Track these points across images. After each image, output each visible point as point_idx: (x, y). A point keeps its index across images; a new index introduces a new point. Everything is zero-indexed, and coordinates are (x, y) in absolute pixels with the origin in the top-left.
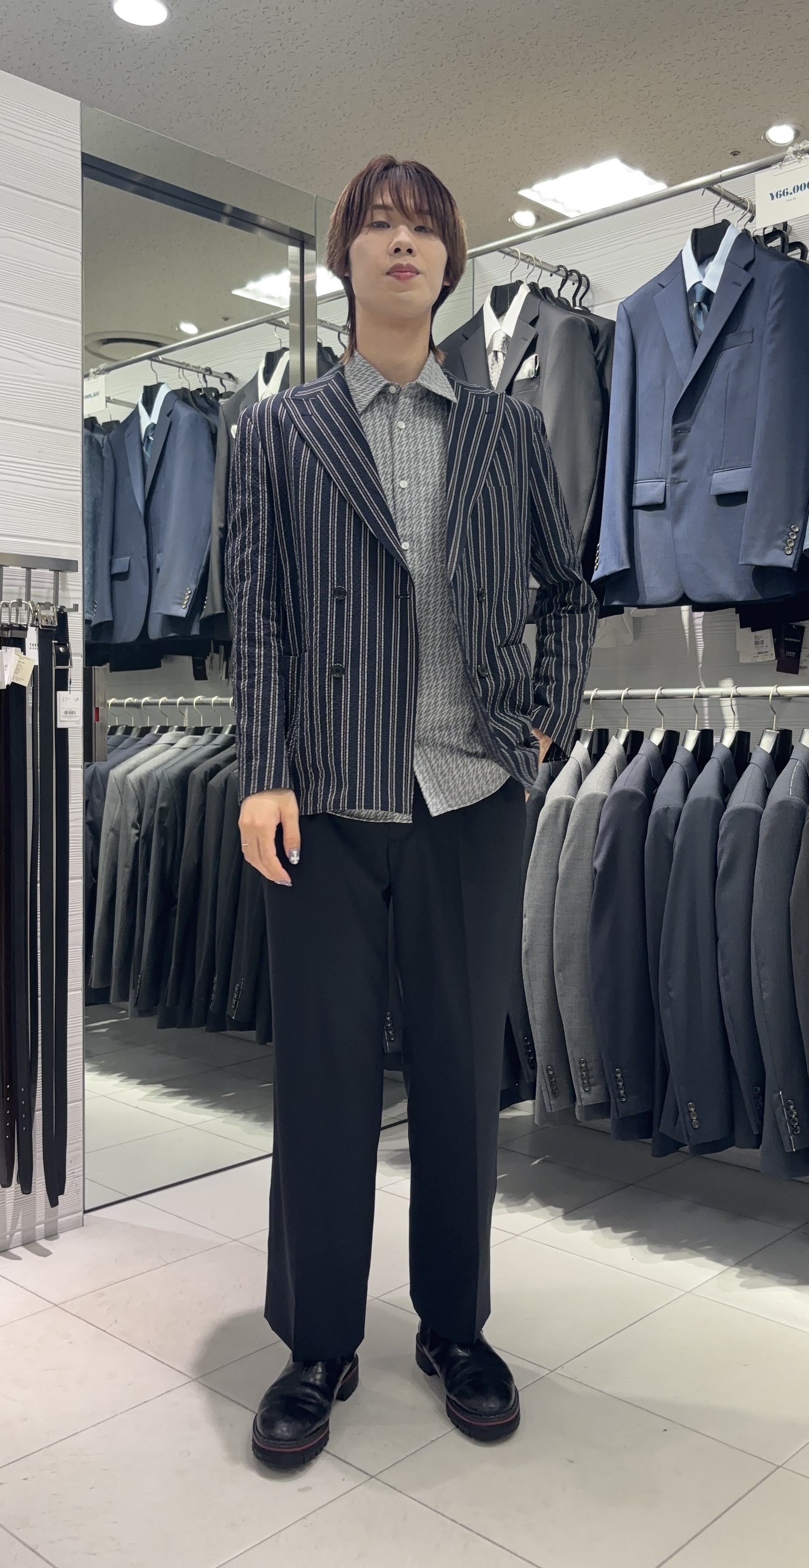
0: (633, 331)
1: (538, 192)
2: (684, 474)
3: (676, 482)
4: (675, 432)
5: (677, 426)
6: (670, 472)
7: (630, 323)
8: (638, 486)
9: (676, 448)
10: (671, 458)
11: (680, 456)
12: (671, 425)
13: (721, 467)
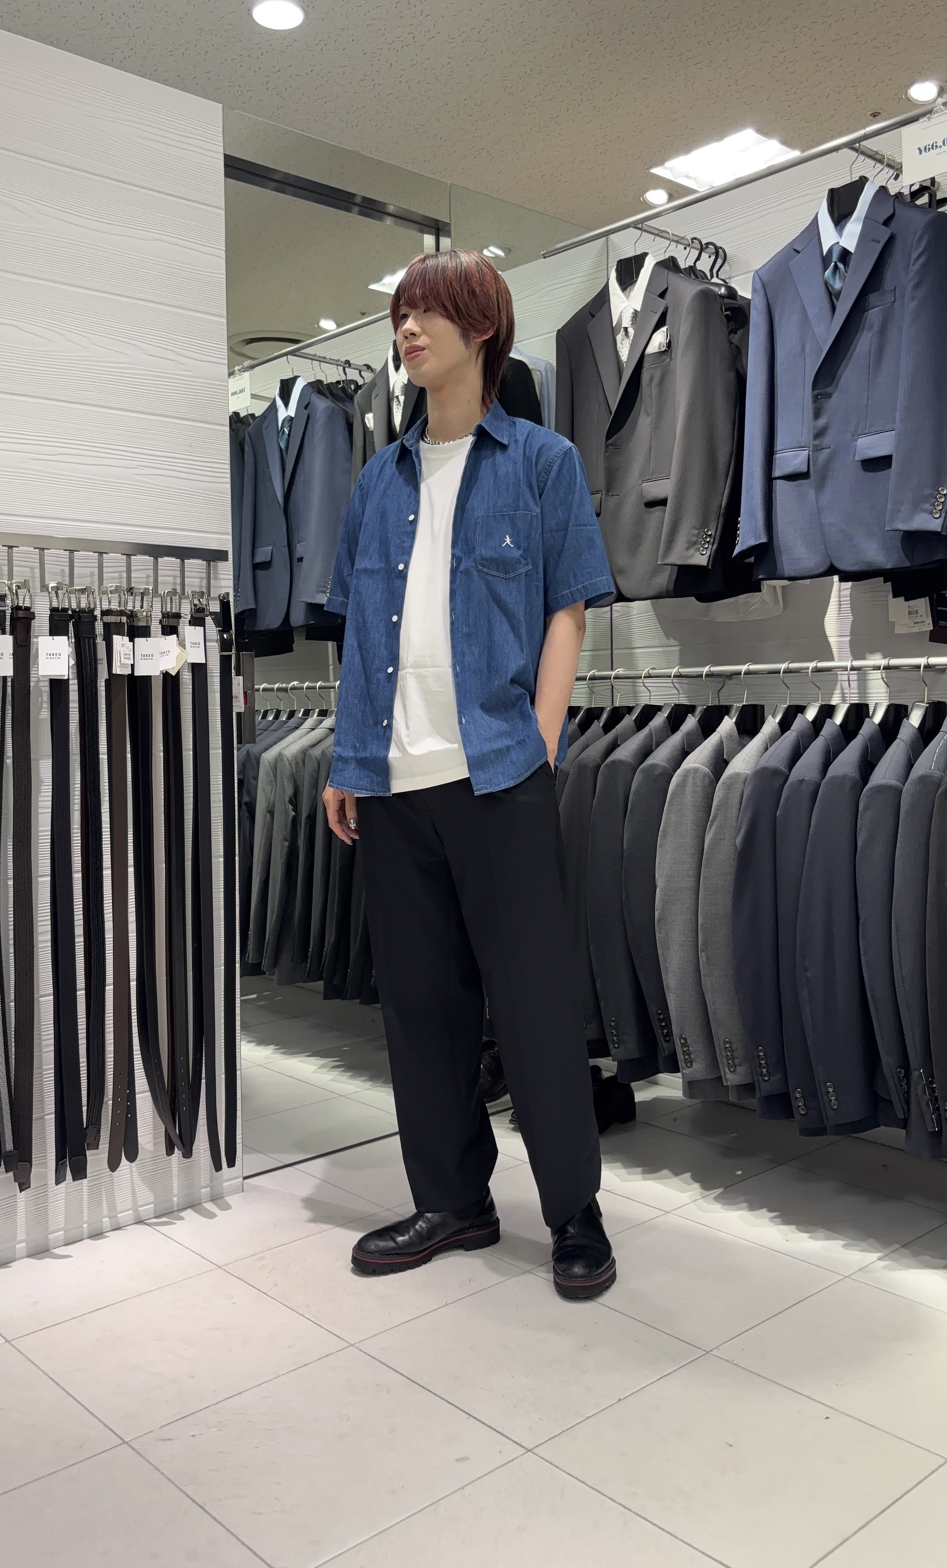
0: (770, 300)
1: (670, 168)
2: (827, 440)
3: (818, 449)
4: (816, 399)
5: (816, 392)
6: (812, 439)
7: (766, 293)
8: (777, 456)
9: (817, 415)
10: (812, 424)
11: (822, 422)
12: (811, 392)
13: (866, 432)
